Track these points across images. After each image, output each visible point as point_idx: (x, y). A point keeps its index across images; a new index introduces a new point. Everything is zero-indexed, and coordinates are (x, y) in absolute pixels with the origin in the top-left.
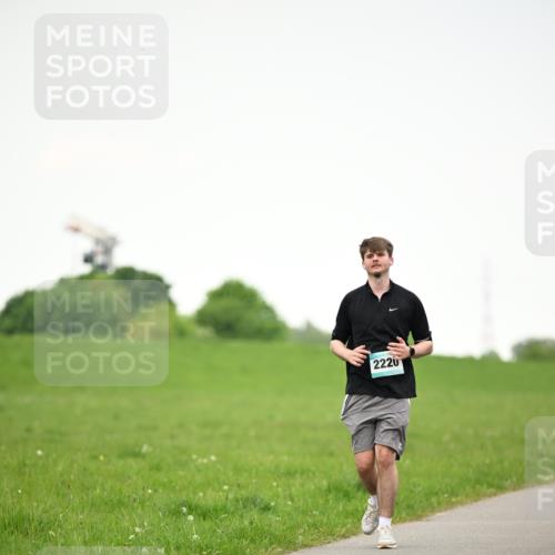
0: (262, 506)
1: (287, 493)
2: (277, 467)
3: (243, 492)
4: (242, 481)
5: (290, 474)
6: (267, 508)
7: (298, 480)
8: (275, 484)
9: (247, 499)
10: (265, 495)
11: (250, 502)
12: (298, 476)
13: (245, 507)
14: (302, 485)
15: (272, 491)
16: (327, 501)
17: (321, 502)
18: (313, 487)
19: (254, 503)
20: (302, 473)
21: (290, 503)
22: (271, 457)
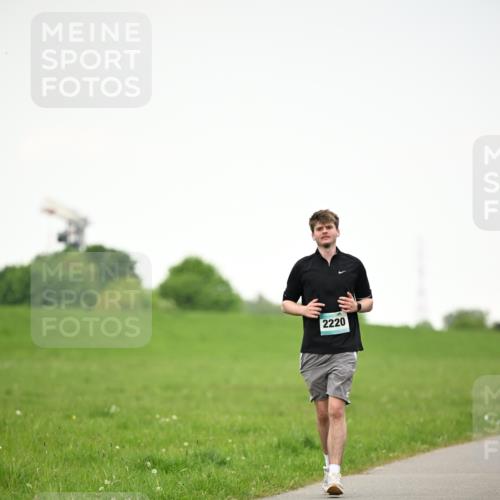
0: (219, 460)
1: (241, 449)
2: (232, 426)
3: (202, 448)
4: (201, 438)
5: (243, 432)
6: (223, 463)
7: (251, 438)
8: (230, 441)
9: (205, 455)
10: (221, 451)
11: (208, 457)
12: (251, 433)
13: (203, 461)
14: (255, 442)
15: (227, 447)
16: (278, 456)
17: (272, 456)
18: (264, 444)
19: (212, 458)
20: (255, 430)
21: (243, 458)
22: (227, 417)
